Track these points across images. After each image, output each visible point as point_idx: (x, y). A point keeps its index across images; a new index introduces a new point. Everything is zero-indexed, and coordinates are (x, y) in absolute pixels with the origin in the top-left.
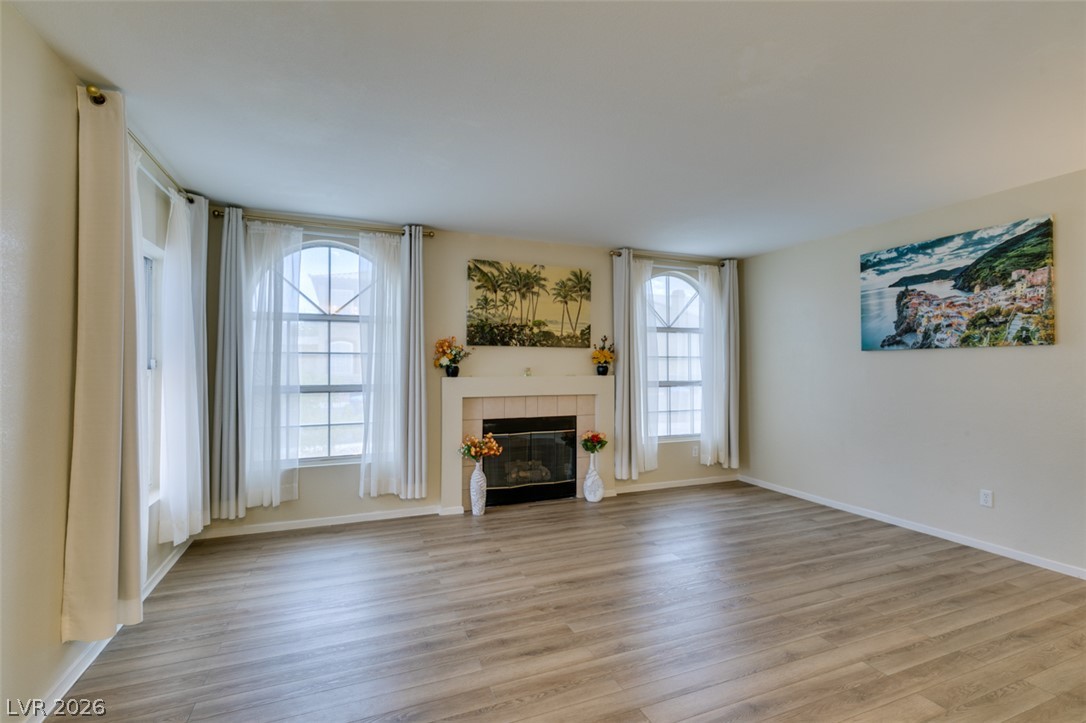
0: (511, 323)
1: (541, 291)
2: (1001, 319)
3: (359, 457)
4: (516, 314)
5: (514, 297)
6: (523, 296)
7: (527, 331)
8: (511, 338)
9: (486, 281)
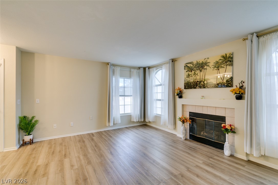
0: (197, 81)
1: (208, 68)
3: (160, 115)
4: (198, 77)
5: (198, 72)
6: (201, 71)
7: (202, 83)
8: (197, 86)
9: (189, 69)
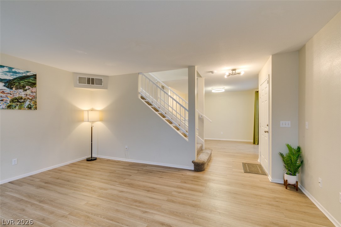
2: (22, 100)
